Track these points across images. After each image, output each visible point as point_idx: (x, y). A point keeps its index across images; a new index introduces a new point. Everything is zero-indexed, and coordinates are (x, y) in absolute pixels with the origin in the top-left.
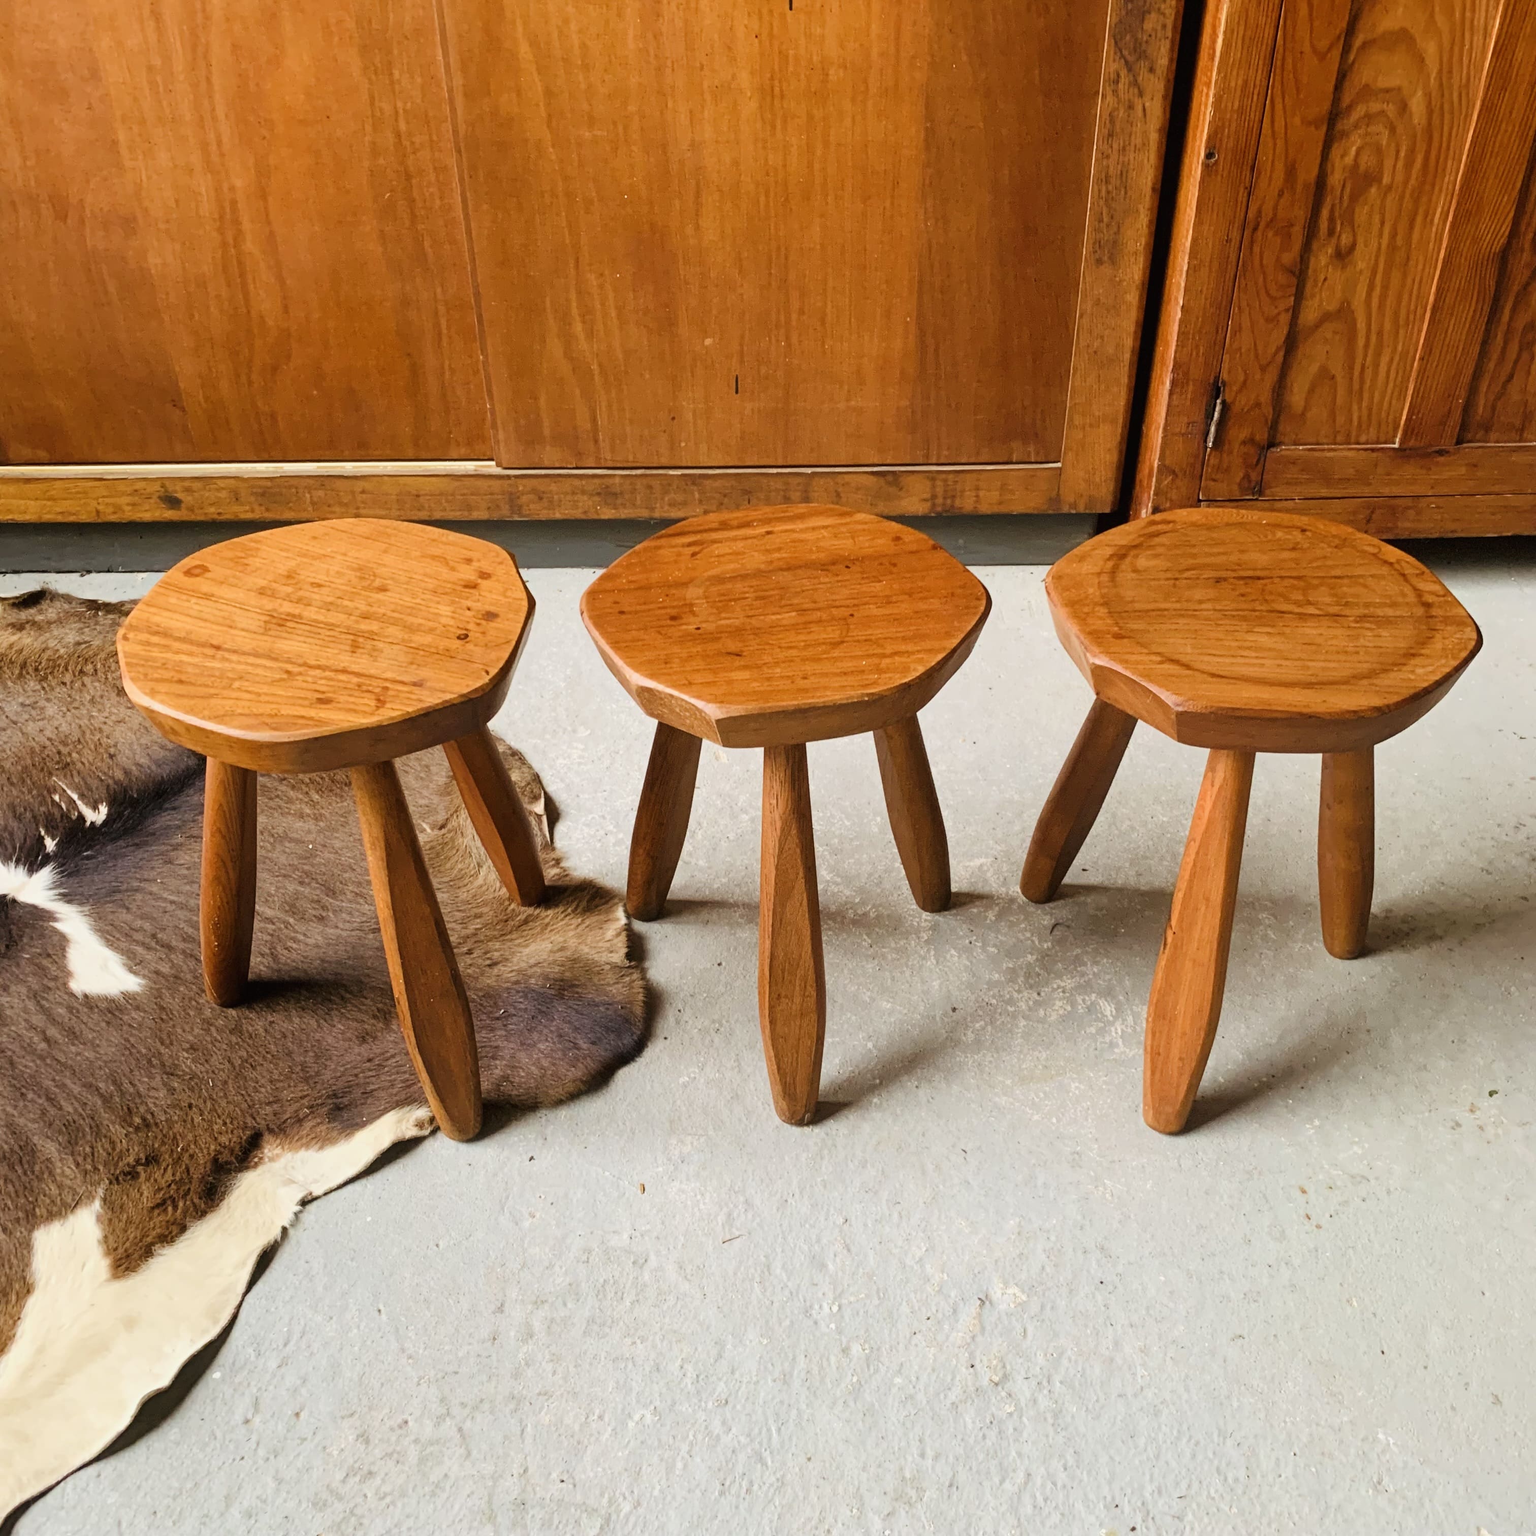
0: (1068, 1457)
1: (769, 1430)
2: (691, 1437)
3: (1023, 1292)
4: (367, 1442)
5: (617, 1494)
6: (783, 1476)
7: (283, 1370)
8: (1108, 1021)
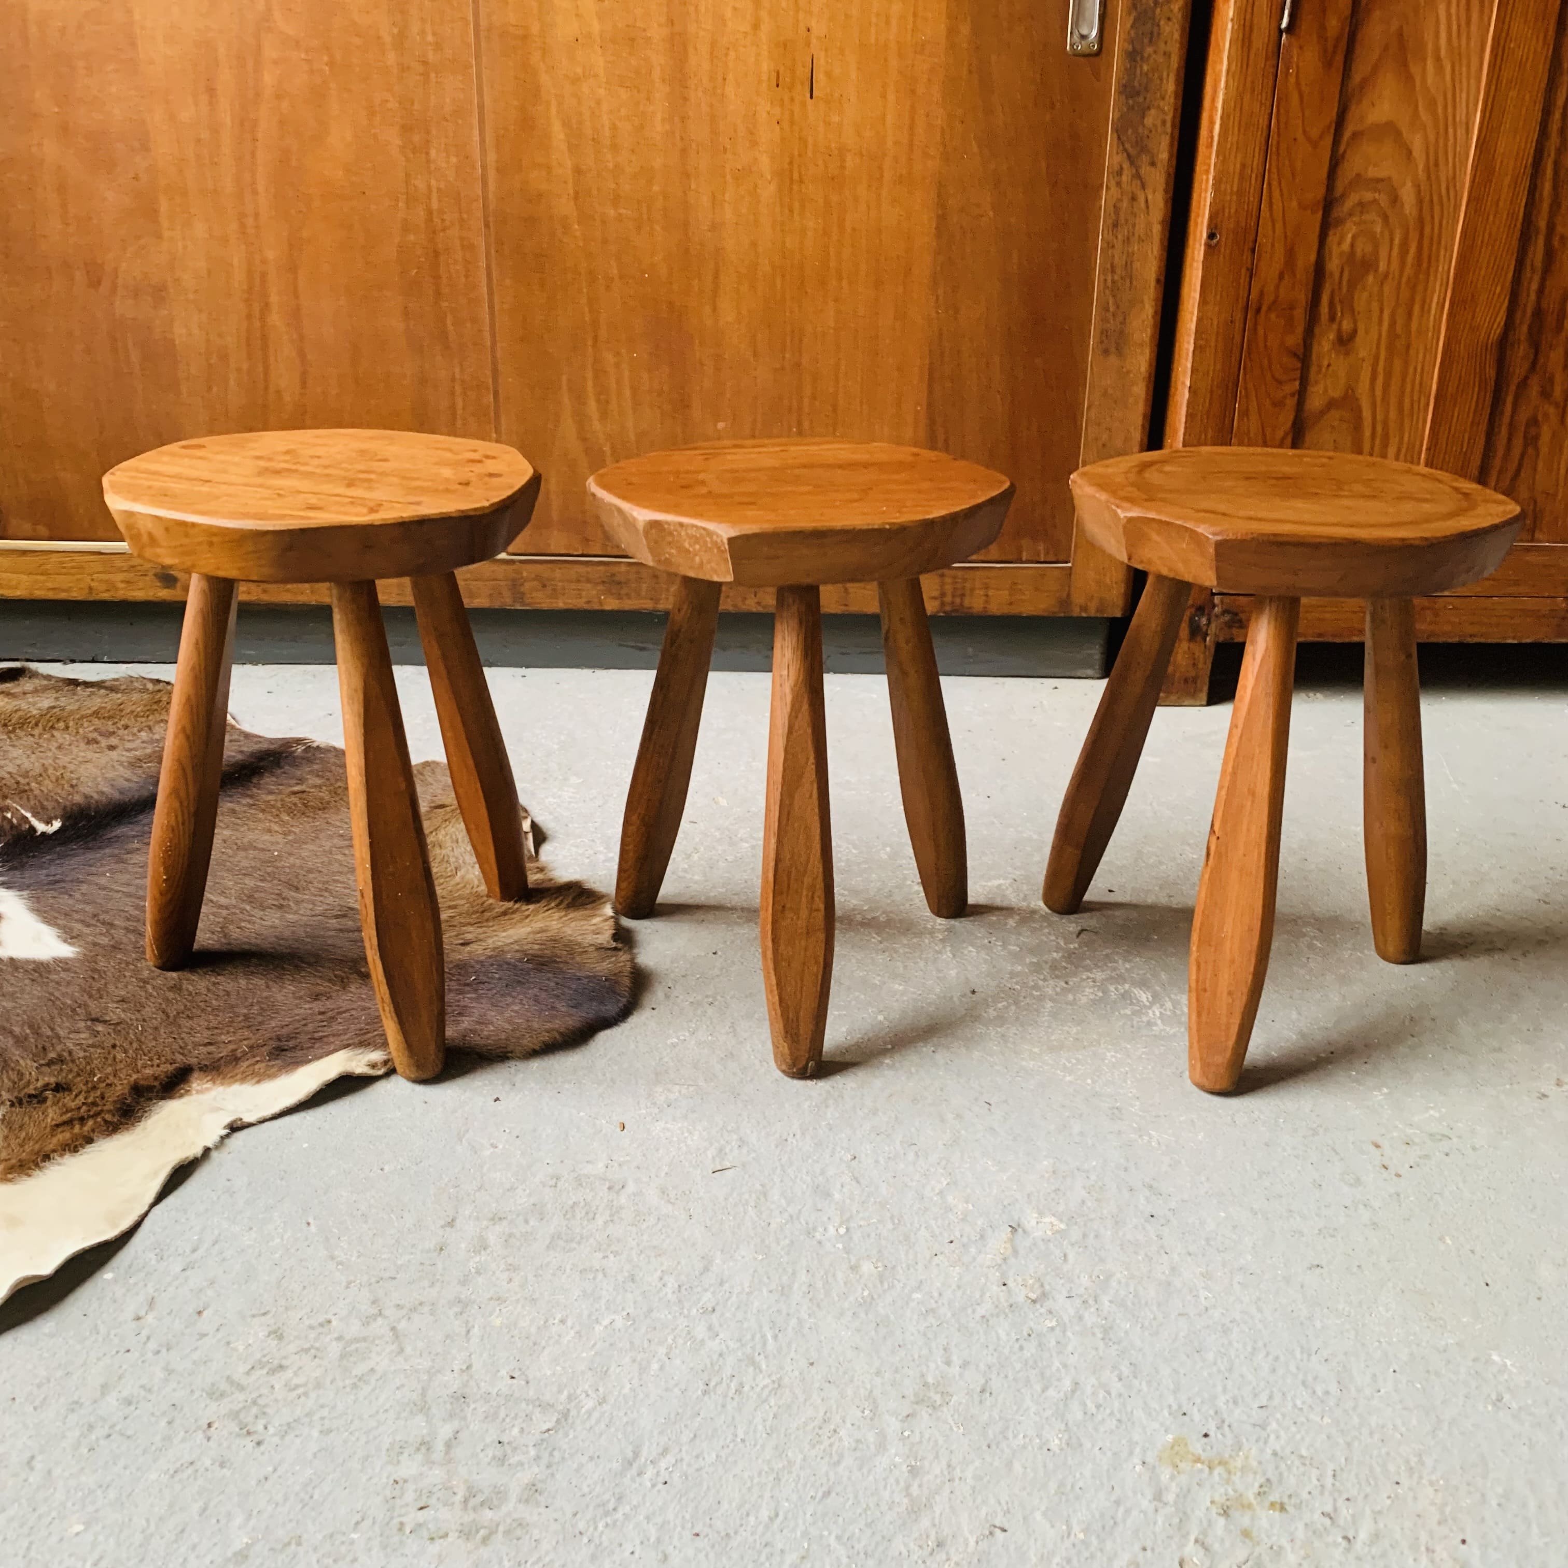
0: (1123, 1368)
1: (763, 1337)
2: (670, 1341)
3: (1061, 1221)
4: (280, 1338)
5: (578, 1392)
6: (780, 1379)
7: (188, 1273)
8: (1145, 1006)
